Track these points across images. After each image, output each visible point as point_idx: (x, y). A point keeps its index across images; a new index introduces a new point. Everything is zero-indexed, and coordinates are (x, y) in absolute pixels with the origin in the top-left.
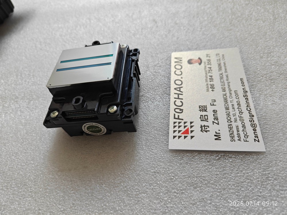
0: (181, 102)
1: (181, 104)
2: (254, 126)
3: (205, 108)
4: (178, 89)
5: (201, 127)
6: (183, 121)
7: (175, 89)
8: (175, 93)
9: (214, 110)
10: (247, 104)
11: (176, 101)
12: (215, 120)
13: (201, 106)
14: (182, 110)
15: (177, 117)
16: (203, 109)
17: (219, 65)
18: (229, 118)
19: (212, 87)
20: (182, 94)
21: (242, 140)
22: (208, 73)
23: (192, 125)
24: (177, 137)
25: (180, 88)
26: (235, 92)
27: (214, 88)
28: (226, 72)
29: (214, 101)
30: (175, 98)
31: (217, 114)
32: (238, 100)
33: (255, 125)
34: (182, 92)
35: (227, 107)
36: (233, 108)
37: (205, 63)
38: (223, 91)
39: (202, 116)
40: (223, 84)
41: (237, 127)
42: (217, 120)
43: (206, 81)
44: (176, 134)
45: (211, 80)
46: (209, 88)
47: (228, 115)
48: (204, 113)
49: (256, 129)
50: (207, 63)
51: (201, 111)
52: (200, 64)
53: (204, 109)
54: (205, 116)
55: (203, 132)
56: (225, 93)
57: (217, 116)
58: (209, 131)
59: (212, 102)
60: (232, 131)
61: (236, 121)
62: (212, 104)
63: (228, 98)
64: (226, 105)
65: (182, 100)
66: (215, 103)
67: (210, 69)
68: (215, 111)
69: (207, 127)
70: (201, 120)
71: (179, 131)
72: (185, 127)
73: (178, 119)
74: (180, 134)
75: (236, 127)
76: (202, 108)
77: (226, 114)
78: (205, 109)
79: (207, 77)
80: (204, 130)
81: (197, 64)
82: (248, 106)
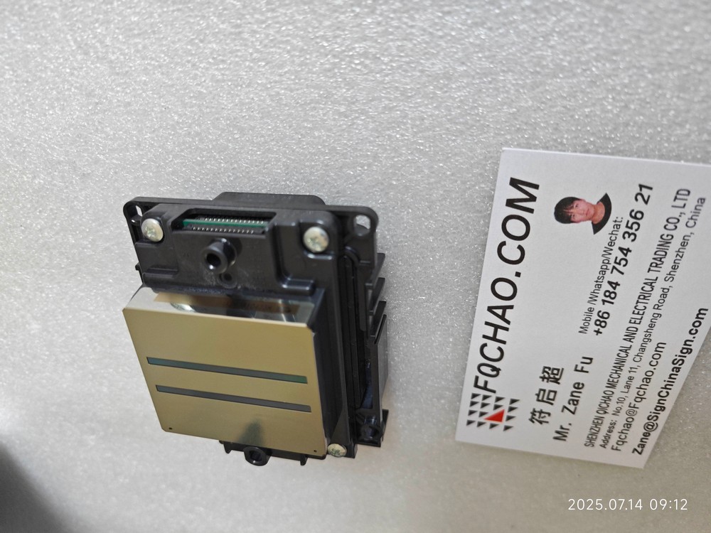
0: (500, 349)
1: (497, 355)
2: (649, 428)
3: (557, 375)
4: (499, 312)
5: (531, 413)
6: (494, 396)
7: (490, 309)
8: (487, 323)
9: (579, 384)
10: (668, 381)
11: (485, 345)
12: (570, 404)
13: (549, 368)
14: (498, 370)
15: (481, 383)
16: (552, 375)
17: (665, 243)
18: (604, 405)
19: (602, 320)
20: (507, 329)
21: (609, 446)
22: (608, 272)
23: (514, 405)
24: (475, 425)
25: (504, 308)
26: (659, 346)
27: (604, 327)
28: (670, 277)
29: (588, 361)
30: (485, 337)
31: (580, 392)
32: (651, 368)
33: (655, 427)
34: (508, 322)
35: (613, 381)
36: (628, 386)
37: (617, 226)
38: (625, 339)
39: (544, 391)
40: (639, 317)
41: (613, 425)
42: (574, 405)
43: (593, 298)
44: (475, 417)
45: (609, 296)
46: (592, 322)
47: (607, 398)
48: (551, 386)
49: (651, 433)
50: (623, 229)
51: (546, 380)
52: (597, 227)
53: (554, 378)
54: (550, 391)
55: (533, 422)
56: (627, 344)
57: (579, 397)
58: (547, 422)
59: (582, 363)
60: (597, 429)
61: (617, 412)
62: (579, 368)
63: (629, 359)
64: (615, 376)
65: (501, 345)
66: (586, 367)
67: (623, 256)
68: (578, 386)
69: (547, 415)
70: (538, 400)
71: (482, 414)
72: (496, 407)
73: (485, 388)
74: (482, 419)
75: (611, 424)
76: (548, 373)
77: (603, 397)
78: (557, 377)
79: (599, 286)
80: (537, 420)
81: (588, 225)
82: (668, 387)
